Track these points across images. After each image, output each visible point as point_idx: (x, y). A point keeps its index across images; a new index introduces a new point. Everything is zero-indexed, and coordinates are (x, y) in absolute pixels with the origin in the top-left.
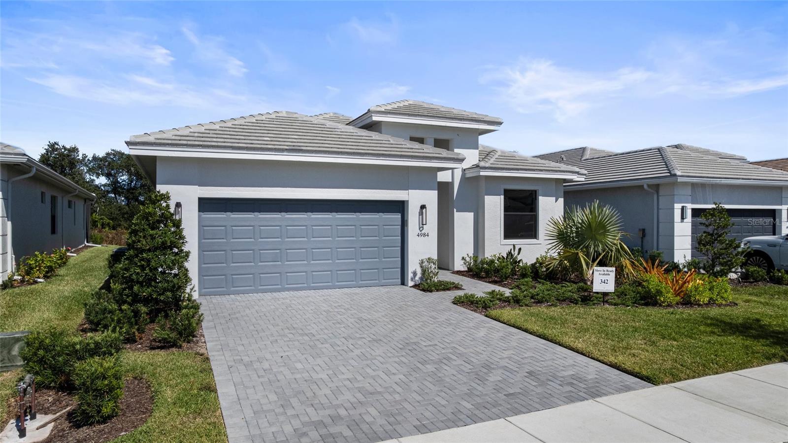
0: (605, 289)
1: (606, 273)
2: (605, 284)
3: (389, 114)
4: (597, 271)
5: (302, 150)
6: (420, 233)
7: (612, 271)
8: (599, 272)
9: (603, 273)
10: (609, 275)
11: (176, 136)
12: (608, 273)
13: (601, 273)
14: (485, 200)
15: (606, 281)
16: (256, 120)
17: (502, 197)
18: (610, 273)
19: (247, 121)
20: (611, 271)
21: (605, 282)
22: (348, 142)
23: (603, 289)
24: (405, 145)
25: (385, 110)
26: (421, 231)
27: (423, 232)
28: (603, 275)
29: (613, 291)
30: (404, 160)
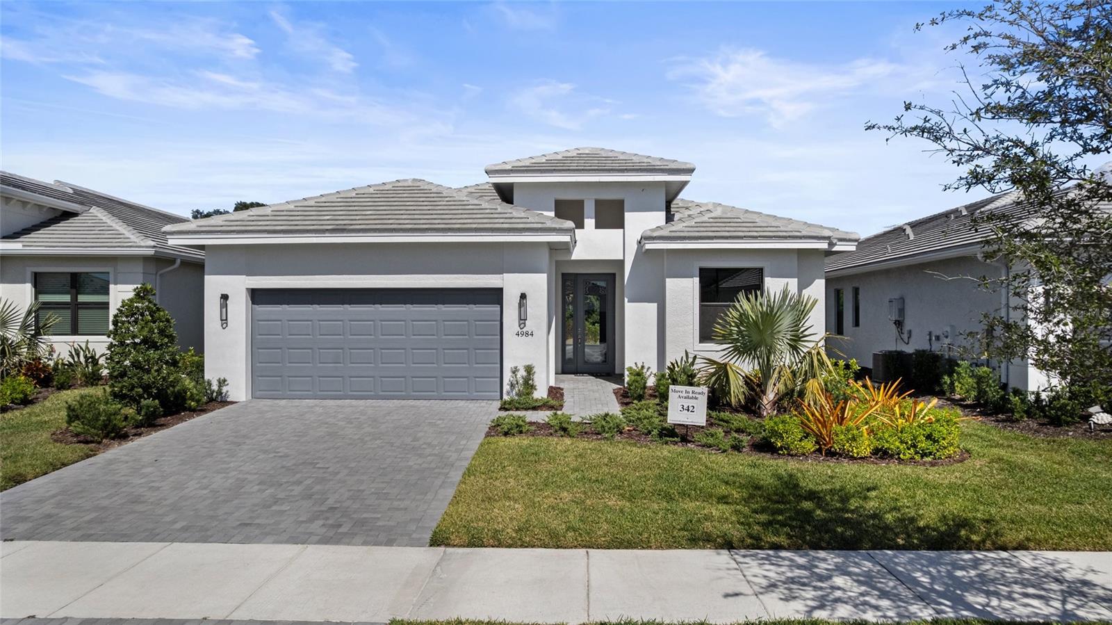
0: (689, 420)
1: (691, 395)
2: (689, 412)
3: (513, 173)
4: (675, 391)
5: (345, 229)
6: (520, 331)
7: (702, 393)
8: (679, 394)
9: (686, 395)
10: (696, 398)
11: (226, 221)
12: (694, 395)
13: (681, 395)
14: (667, 284)
15: (691, 409)
16: (357, 194)
17: (697, 280)
18: (697, 396)
19: (342, 196)
20: (699, 393)
21: (688, 410)
22: (432, 214)
23: (687, 420)
24: (510, 213)
25: (513, 167)
26: (521, 329)
27: (524, 330)
28: (685, 398)
29: (705, 425)
30: (482, 234)
